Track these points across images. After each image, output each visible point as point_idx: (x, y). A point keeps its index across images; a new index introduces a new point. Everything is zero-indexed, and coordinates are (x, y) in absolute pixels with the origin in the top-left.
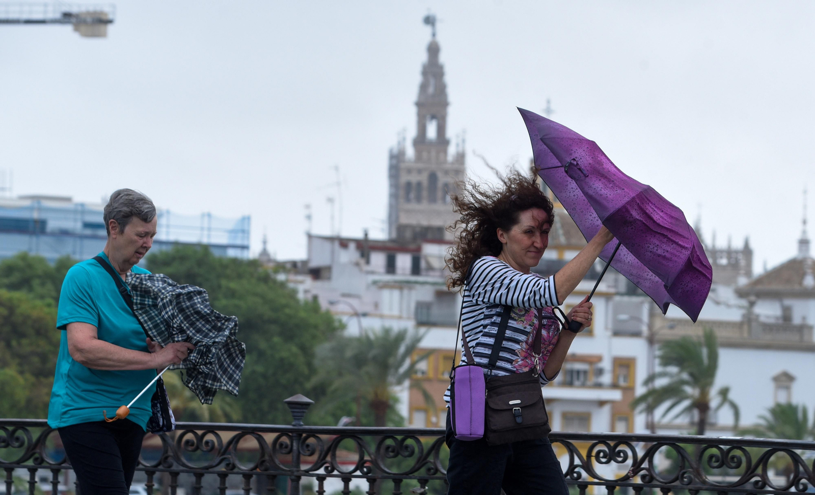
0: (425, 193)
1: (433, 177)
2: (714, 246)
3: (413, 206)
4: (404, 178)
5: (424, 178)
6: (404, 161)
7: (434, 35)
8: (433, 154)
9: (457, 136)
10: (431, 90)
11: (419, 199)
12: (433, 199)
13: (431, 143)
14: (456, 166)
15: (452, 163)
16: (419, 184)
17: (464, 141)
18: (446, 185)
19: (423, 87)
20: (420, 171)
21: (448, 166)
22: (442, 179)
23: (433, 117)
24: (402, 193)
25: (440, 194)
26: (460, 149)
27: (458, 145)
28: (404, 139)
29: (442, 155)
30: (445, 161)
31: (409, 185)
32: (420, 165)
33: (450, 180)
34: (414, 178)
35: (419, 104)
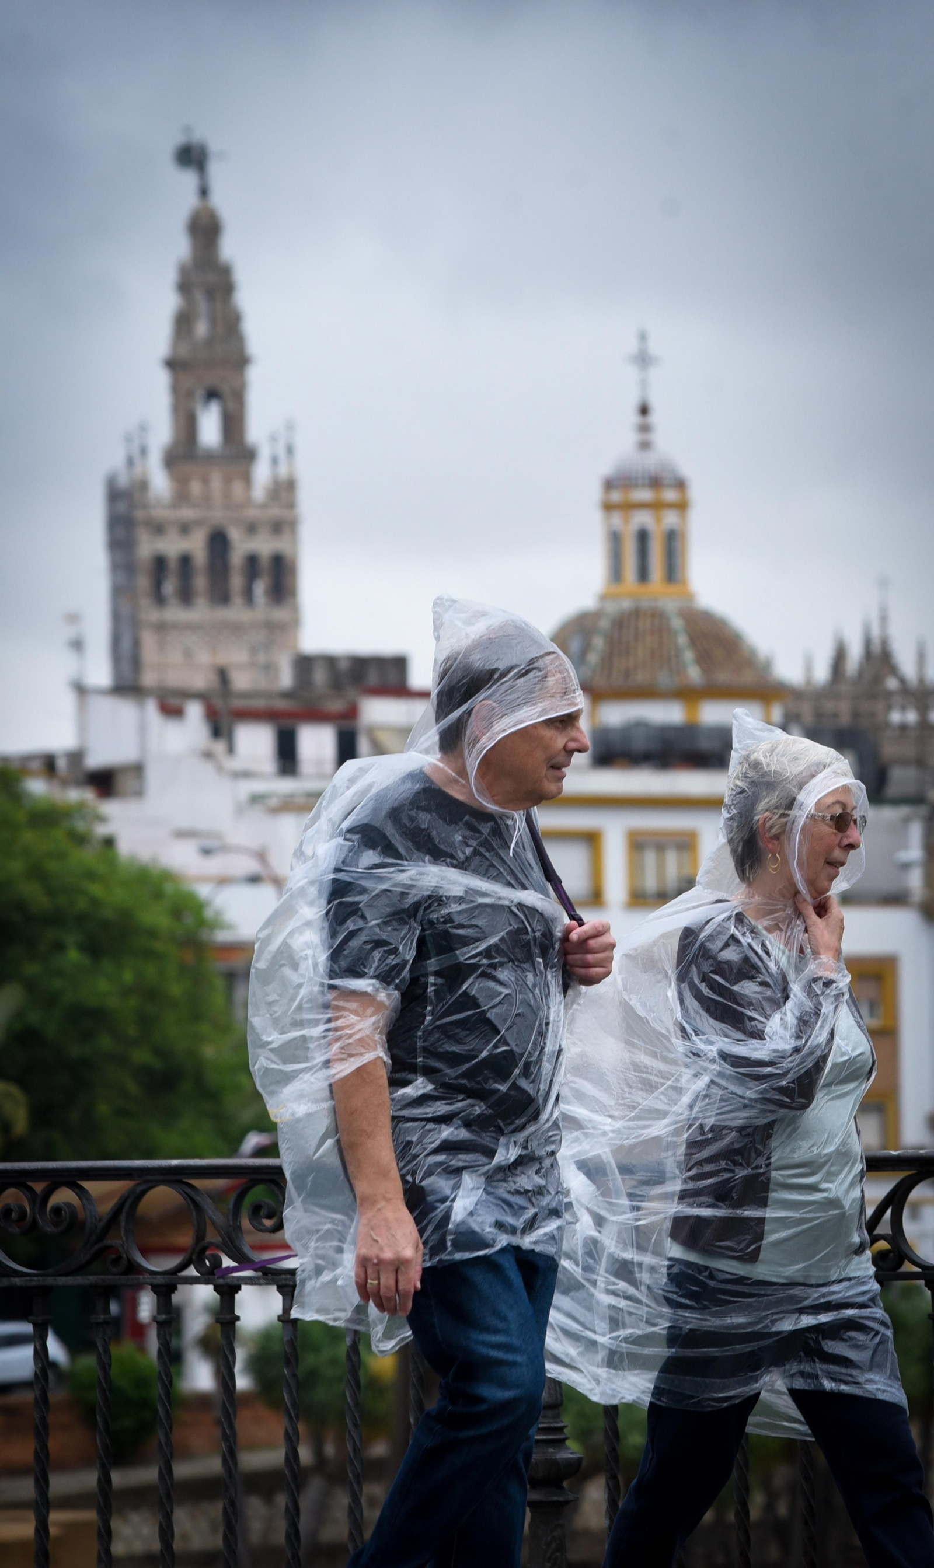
0: (200, 582)
1: (219, 542)
2: (921, 680)
3: (174, 613)
4: (147, 547)
5: (196, 545)
6: (145, 506)
7: (204, 192)
8: (216, 483)
9: (273, 439)
10: (201, 329)
11: (186, 596)
12: (221, 596)
13: (209, 458)
14: (275, 512)
15: (264, 506)
16: (185, 561)
17: (290, 450)
18: (252, 561)
19: (183, 322)
20: (185, 529)
21: (252, 513)
22: (241, 546)
23: (212, 394)
24: (143, 582)
25: (236, 582)
26: (283, 471)
27: (274, 461)
28: (144, 451)
29: (238, 488)
30: (248, 502)
31: (160, 563)
32: (188, 513)
33: (264, 546)
34: (172, 546)
35: (173, 364)
